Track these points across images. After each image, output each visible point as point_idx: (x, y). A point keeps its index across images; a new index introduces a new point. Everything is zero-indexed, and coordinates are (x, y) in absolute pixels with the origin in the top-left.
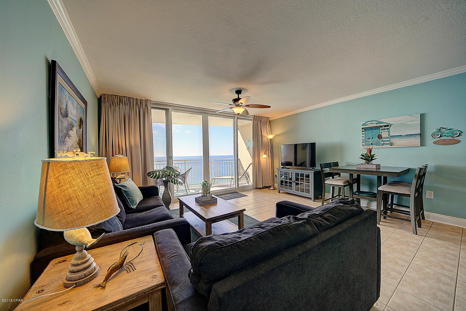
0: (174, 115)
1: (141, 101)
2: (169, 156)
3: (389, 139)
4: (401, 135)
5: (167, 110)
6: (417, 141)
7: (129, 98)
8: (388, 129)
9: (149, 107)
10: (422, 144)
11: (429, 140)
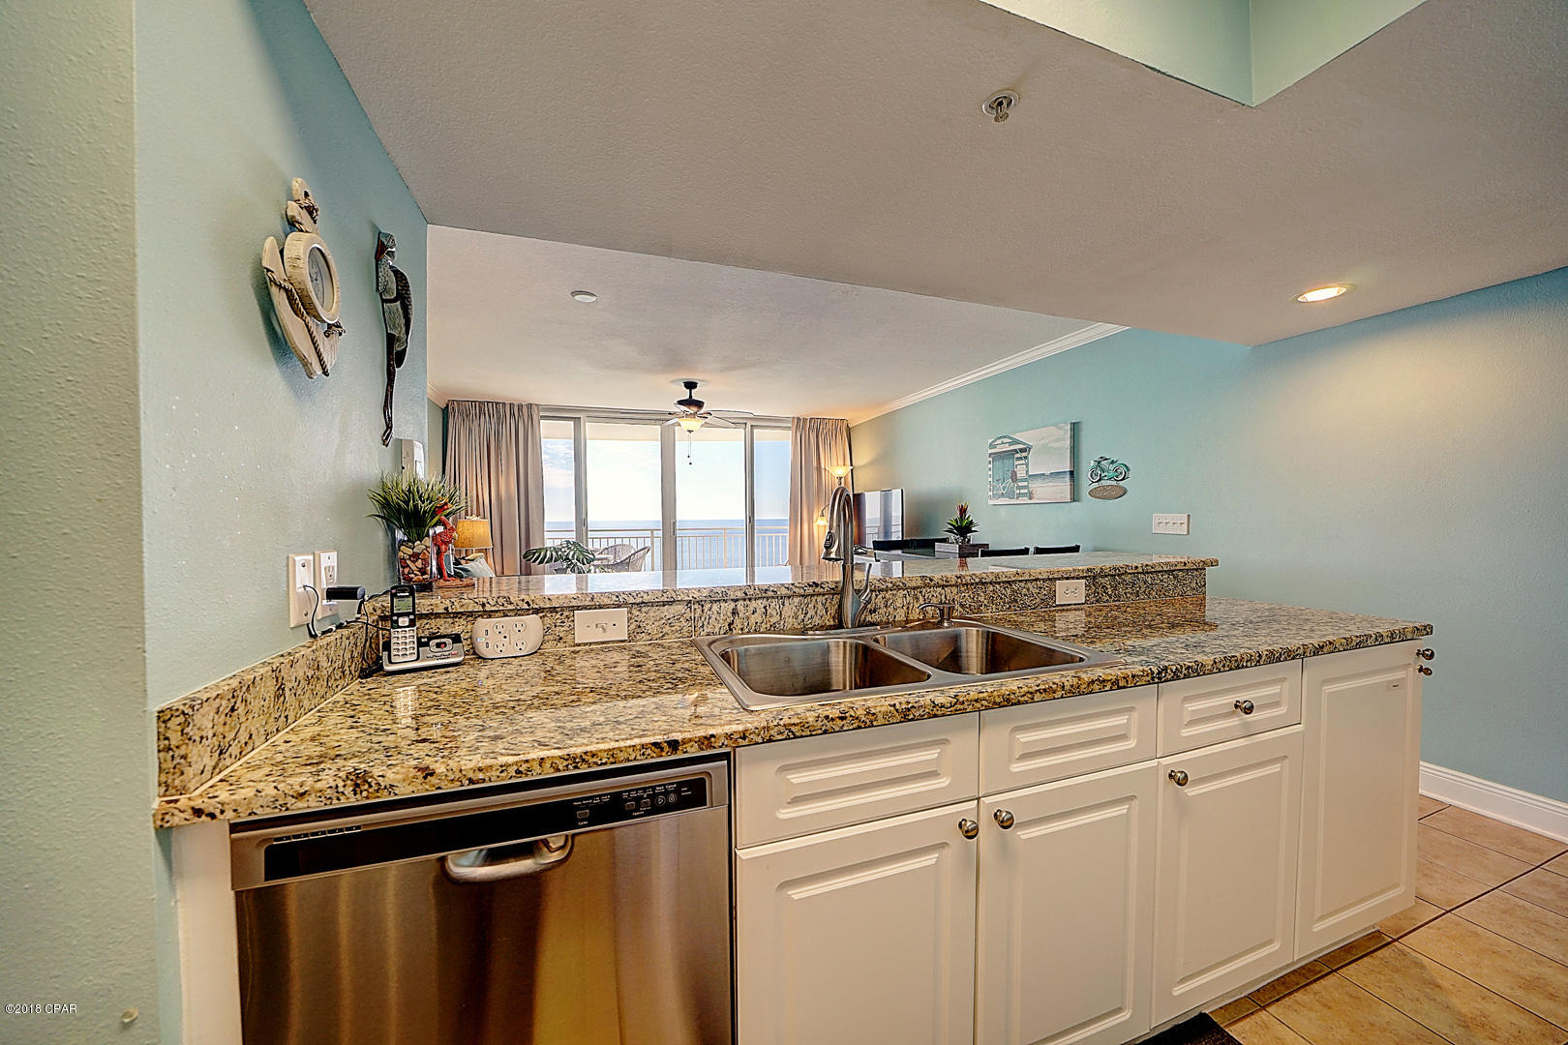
0: (589, 428)
1: (520, 407)
2: (581, 520)
3: (1026, 484)
4: (1044, 474)
5: (577, 420)
6: (1065, 485)
7: (496, 403)
8: (1026, 458)
9: (535, 417)
10: (1075, 497)
11: (1086, 484)
